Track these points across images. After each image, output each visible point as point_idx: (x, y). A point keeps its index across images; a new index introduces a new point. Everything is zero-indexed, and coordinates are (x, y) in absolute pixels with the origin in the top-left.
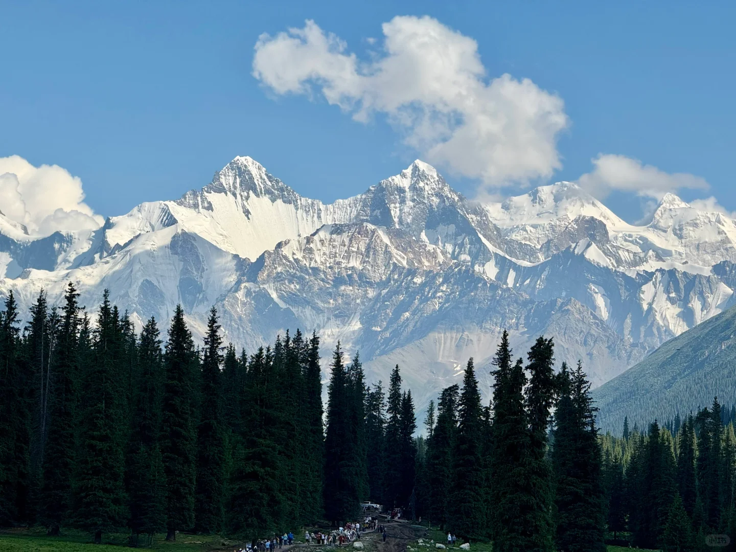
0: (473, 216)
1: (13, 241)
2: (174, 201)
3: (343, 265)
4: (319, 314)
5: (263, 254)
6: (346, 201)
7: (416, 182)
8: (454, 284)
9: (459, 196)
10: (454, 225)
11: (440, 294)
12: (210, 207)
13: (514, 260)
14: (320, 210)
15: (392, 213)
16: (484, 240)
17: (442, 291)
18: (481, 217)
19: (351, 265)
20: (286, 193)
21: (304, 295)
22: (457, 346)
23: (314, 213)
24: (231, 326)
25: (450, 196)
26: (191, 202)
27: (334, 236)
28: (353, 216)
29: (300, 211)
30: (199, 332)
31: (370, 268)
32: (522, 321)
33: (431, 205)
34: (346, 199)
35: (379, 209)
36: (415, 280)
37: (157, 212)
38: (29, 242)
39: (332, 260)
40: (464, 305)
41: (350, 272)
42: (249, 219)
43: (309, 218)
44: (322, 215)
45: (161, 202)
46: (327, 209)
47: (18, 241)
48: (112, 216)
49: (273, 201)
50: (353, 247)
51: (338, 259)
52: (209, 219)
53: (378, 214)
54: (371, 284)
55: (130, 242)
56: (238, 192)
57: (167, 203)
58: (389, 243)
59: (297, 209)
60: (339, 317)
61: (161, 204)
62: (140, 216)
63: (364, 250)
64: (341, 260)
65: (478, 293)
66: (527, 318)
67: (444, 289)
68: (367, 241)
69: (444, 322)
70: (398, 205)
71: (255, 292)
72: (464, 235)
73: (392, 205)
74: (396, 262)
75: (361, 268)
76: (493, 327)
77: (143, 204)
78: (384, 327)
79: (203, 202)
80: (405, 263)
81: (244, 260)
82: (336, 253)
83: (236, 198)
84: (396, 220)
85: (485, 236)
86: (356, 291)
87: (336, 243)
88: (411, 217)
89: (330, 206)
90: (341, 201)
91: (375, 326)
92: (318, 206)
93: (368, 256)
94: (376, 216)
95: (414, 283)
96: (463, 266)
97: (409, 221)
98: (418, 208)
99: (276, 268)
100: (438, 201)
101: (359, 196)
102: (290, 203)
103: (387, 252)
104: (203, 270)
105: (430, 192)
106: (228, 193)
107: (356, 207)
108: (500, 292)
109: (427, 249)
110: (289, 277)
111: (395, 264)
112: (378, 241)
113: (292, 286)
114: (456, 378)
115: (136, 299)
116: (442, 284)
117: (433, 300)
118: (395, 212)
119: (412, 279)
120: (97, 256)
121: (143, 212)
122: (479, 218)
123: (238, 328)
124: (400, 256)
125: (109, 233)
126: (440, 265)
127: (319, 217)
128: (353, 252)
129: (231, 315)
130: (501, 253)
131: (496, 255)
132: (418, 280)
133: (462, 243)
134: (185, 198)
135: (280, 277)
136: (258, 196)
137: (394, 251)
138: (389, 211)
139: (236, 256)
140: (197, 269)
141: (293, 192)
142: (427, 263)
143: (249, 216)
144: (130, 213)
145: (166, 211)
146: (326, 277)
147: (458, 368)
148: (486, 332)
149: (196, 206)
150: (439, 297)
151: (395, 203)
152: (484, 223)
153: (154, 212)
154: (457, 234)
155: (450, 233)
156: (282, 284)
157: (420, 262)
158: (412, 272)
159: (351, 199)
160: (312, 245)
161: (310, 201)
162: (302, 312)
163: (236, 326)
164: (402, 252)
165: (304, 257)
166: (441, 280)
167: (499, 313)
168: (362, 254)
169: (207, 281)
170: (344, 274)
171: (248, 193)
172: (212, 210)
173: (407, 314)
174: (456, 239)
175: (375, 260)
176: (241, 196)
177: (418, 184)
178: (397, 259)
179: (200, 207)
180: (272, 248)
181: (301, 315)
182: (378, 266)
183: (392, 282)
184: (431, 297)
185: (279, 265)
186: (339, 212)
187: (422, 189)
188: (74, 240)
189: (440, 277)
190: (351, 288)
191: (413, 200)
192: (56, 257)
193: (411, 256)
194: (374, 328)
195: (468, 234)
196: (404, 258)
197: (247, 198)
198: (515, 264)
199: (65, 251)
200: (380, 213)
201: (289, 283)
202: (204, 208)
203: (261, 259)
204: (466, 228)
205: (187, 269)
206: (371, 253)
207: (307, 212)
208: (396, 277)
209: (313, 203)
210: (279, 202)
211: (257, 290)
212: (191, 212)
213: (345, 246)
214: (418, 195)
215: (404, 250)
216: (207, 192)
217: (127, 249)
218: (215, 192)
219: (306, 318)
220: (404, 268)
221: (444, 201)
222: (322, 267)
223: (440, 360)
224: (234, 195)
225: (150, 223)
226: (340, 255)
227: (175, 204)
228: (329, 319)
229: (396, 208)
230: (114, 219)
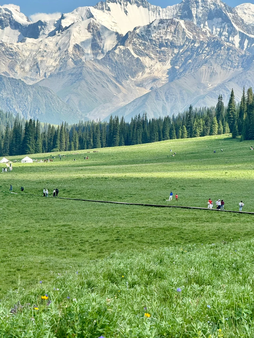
0: (231, 14)
1: (20, 24)
2: (93, 7)
3: (164, 38)
4: (152, 60)
5: (128, 33)
6: (172, 7)
8: (211, 47)
9: (224, 4)
10: (221, 18)
11: (205, 52)
12: (109, 10)
13: (247, 34)
14: (160, 11)
15: (193, 12)
16: (235, 25)
17: (206, 50)
18: (234, 14)
19: (167, 38)
20: (144, 3)
21: (146, 52)
22: (210, 76)
23: (157, 12)
24: (112, 65)
25: (220, 4)
26: (100, 7)
27: (160, 24)
28: (175, 14)
29: (150, 11)
30: (97, 68)
31: (176, 39)
32: (240, 64)
33: (211, 9)
34: (172, 5)
35: (187, 11)
36: (195, 45)
37: (85, 12)
38: (27, 25)
39: (159, 36)
40: (215, 57)
41: (166, 41)
42: (127, 15)
43: (155, 15)
44: (161, 13)
45: (87, 7)
46: (163, 11)
47: (22, 24)
48: (64, 13)
49: (138, 6)
50: (168, 29)
51: (161, 35)
52: (109, 15)
53: (186, 13)
54: (176, 47)
55: (70, 26)
56: (122, 2)
57: (89, 7)
58: (185, 28)
59: (149, 10)
60: (161, 62)
61: (86, 8)
62: (77, 13)
63: (173, 31)
64: (163, 36)
65: (222, 51)
66: (242, 63)
67: (207, 50)
68: (175, 27)
69: (205, 65)
70: (195, 9)
71: (123, 50)
72: (225, 23)
73: (193, 9)
74: (187, 36)
75: (172, 39)
76: (227, 67)
77: (79, 8)
78: (180, 66)
79: (106, 7)
80: (191, 37)
81: (120, 35)
82: (161, 32)
83: (121, 5)
84: (194, 16)
85: (236, 23)
86: (169, 50)
87: (161, 28)
88: (201, 14)
89: (164, 9)
90: (169, 7)
91: (177, 66)
92: (159, 9)
93: (175, 34)
94: (185, 14)
95: (195, 47)
96: (216, 39)
97: (200, 16)
98: (205, 10)
99: (133, 39)
100: (214, 7)
101: (178, 5)
102: (146, 8)
103: (184, 32)
104: (102, 39)
105: (210, 3)
106: (118, 2)
107: (176, 9)
108: (231, 51)
109: (203, 30)
110: (139, 43)
111: (187, 38)
112: (180, 27)
113: (140, 47)
114: (208, 90)
115: (71, 53)
116: (206, 47)
117: (202, 54)
118: (194, 12)
119: (194, 45)
120: (57, 32)
121: (78, 11)
122: (233, 15)
123: (115, 67)
124: (189, 34)
125: (63, 21)
126: (208, 38)
127: (159, 14)
128: (168, 32)
129: (112, 61)
130: (242, 31)
131: (240, 32)
132: (197, 45)
133: (225, 26)
134: (98, 5)
135: (135, 43)
136: (131, 4)
137: (187, 31)
138: (191, 11)
139: (117, 33)
140: (99, 39)
141: (147, 3)
142: (202, 37)
143: (127, 13)
144: (72, 12)
145: (89, 11)
146: (156, 43)
147: (210, 86)
148: (224, 69)
149: (102, 9)
150: (204, 53)
151: (194, 8)
152: (236, 17)
153: (83, 12)
154: (222, 22)
155: (219, 22)
156: (136, 46)
157: (199, 37)
158: (194, 42)
159: (174, 6)
160: (150, 29)
161: (155, 7)
162: (144, 59)
163: (114, 65)
164: (191, 32)
165: (146, 34)
166: (206, 45)
167: (230, 61)
168: (172, 33)
169: (103, 45)
170: (164, 42)
171: (127, 3)
172: (110, 11)
173: (190, 61)
174: (221, 25)
175: (178, 36)
176: (124, 4)
178: (188, 35)
179: (105, 9)
180: (132, 30)
181: (144, 60)
182: (179, 39)
183: (185, 46)
184: (201, 53)
185: (135, 38)
186: (168, 12)
188: (47, 24)
189: (205, 44)
190: (167, 48)
191: (203, 7)
192: (39, 32)
193: (195, 34)
194: (176, 67)
195: (227, 22)
196: (191, 35)
197: (126, 5)
198: (248, 36)
199: (43, 29)
200: (187, 12)
201: (139, 46)
202: (106, 9)
203: (127, 34)
204: (226, 20)
205: (95, 39)
206: (177, 32)
207: (154, 12)
208: (187, 43)
209: (156, 8)
210: (141, 7)
211: (124, 49)
212: (100, 12)
213: (165, 29)
214: (205, 4)
215: (192, 31)
216: (108, 2)
217: (68, 29)
218: (111, 2)
219: (146, 62)
220: (191, 40)
221: (217, 7)
222: (154, 39)
223: (202, 82)
224: (120, 4)
225: (81, 17)
226: (162, 33)
227: (93, 8)
228: (156, 62)
229: (194, 10)
230: (65, 15)
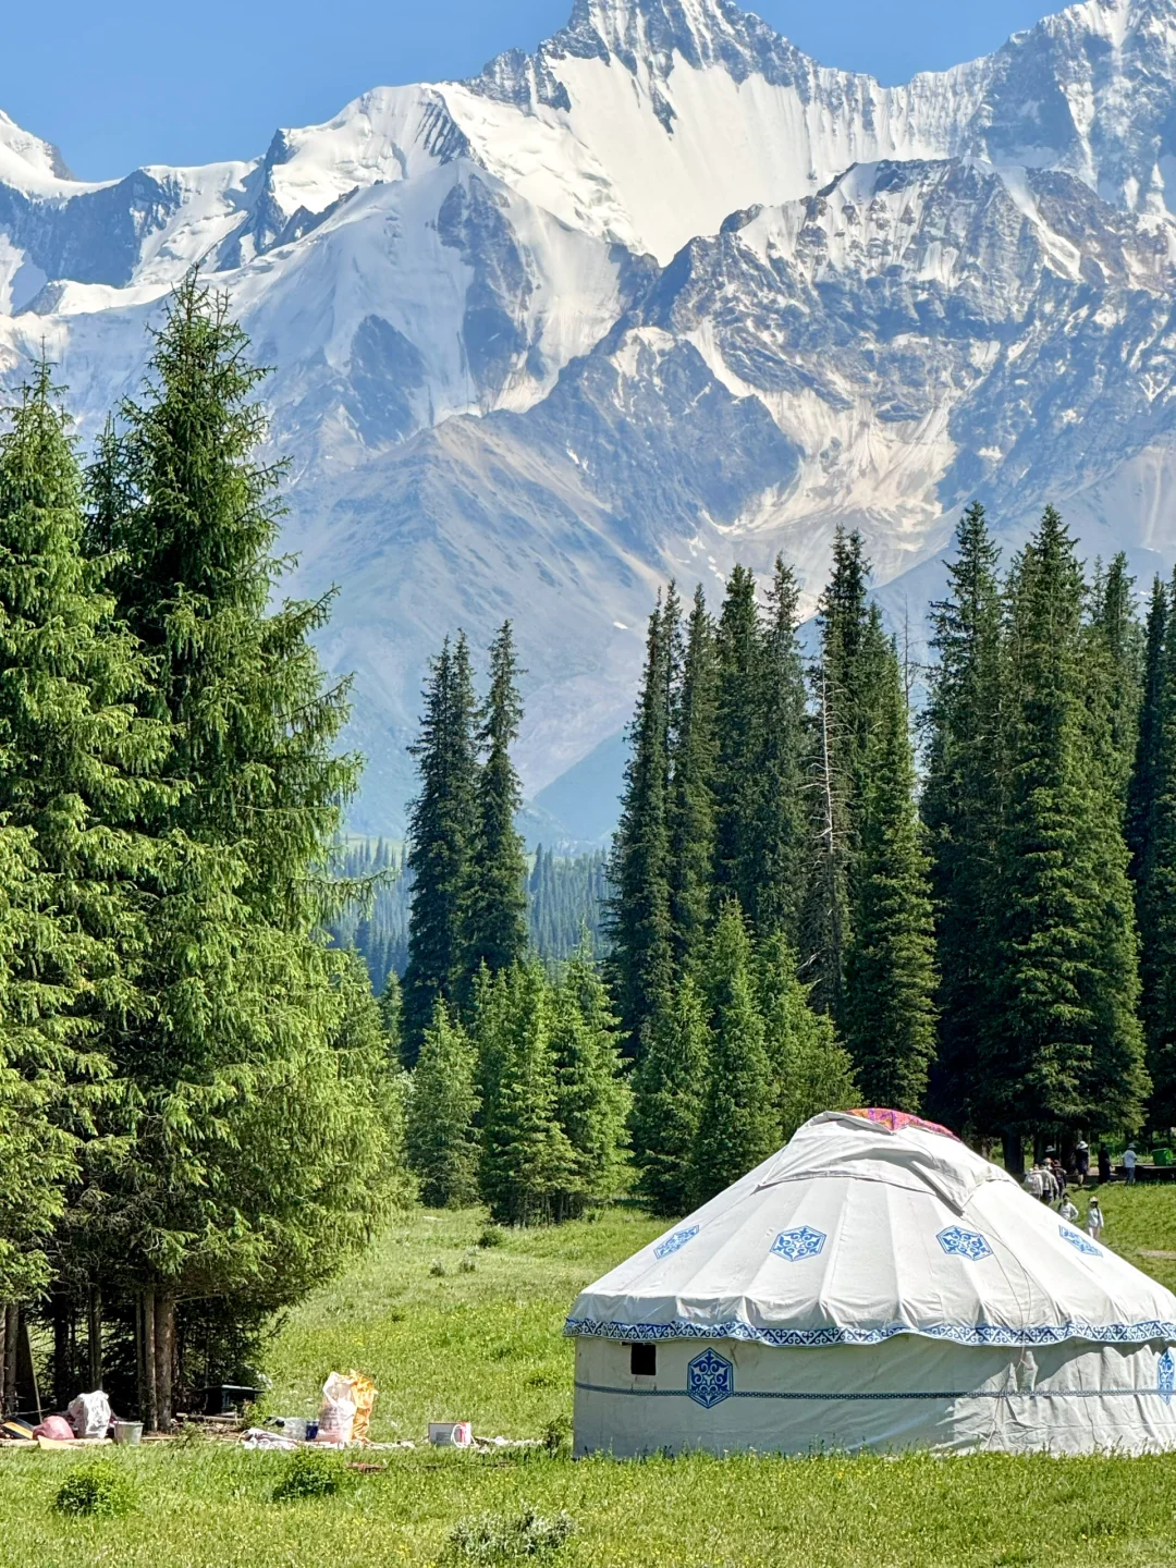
1: (18, 195)
2: (462, 83)
3: (905, 277)
4: (837, 412)
5: (687, 248)
6: (946, 77)
7: (1141, 23)
11: (1157, 360)
12: (561, 100)
14: (871, 102)
15: (1073, 108)
17: (1166, 352)
19: (925, 276)
20: (774, 55)
21: (799, 361)
23: (852, 110)
24: (596, 446)
26: (508, 84)
27: (883, 196)
28: (962, 120)
29: (813, 107)
30: (508, 466)
31: (978, 284)
34: (944, 69)
35: (1036, 98)
36: (1098, 318)
37: (414, 116)
38: (62, 199)
39: (875, 263)
41: (923, 296)
42: (670, 130)
43: (840, 126)
44: (877, 117)
45: (425, 85)
46: (889, 101)
47: (31, 195)
48: (290, 127)
49: (739, 77)
50: (932, 224)
51: (891, 261)
52: (559, 131)
53: (1035, 113)
54: (980, 331)
55: (331, 209)
56: (637, 55)
57: (441, 87)
58: (1034, 216)
59: (805, 100)
60: (894, 419)
61: (423, 92)
62: (366, 126)
63: (962, 233)
64: (900, 262)
68: (973, 209)
69: (1164, 437)
70: (1088, 87)
71: (662, 353)
73: (1074, 88)
74: (1050, 266)
75: (953, 283)
77: (376, 91)
78: (1011, 446)
79: (540, 84)
80: (1074, 268)
81: (641, 260)
82: (886, 242)
83: (635, 73)
84: (1083, 129)
86: (941, 348)
87: (887, 215)
88: (1125, 121)
89: (899, 92)
90: (930, 75)
91: (987, 446)
92: (865, 89)
93: (973, 251)
94: (1029, 117)
95: (1098, 328)
97: (1120, 131)
98: (1147, 95)
99: (721, 286)
101: (980, 63)
102: (787, 84)
103: (1028, 242)
104: (528, 289)
106: (612, 56)
107: (971, 93)
109: (1140, 227)
110: (757, 311)
111: (1046, 273)
112: (1003, 209)
113: (765, 336)
115: (345, 371)
116: (1167, 331)
117: (1141, 376)
118: (1080, 109)
119: (1092, 314)
120: (247, 245)
121: (373, 113)
123: (616, 456)
124: (1062, 249)
125: (281, 176)
126: (1174, 274)
127: (868, 124)
128: (933, 239)
129: (595, 417)
132: (1107, 318)
134: (491, 74)
135: (732, 311)
136: (693, 61)
137: (1045, 234)
138: (1064, 103)
139: (618, 250)
140: (513, 287)
141: (794, 54)
142: (1137, 268)
143: (672, 122)
144: (337, 119)
145: (437, 112)
146: (859, 310)
149: (520, 97)
150: (1156, 369)
151: (1080, 81)
153: (404, 116)
156: (739, 330)
157: (1118, 264)
158: (1090, 296)
159: (958, 70)
160: (820, 222)
161: (842, 77)
162: (791, 406)
163: (610, 448)
164: (1068, 237)
165: (799, 255)
166: (1164, 319)
168: (957, 246)
169: (539, 322)
170: (908, 300)
171: (669, 57)
172: (568, 107)
173: (1070, 415)
175: (992, 264)
176: (650, 66)
177: (1147, 26)
178: (1053, 260)
179: (534, 98)
180: (710, 230)
181: (790, 414)
182: (1001, 279)
183: (1038, 323)
184: (1137, 369)
185: (731, 277)
186: (924, 109)
187: (1156, 40)
188: (183, 195)
189: (1161, 311)
190: (926, 340)
191: (1132, 74)
192: (138, 242)
193: (1095, 247)
194: (983, 452)
196: (1071, 255)
197: (667, 70)
199: (161, 226)
200: (1041, 108)
201: (757, 327)
202: (542, 100)
203: (683, 258)
205: (484, 286)
206: (983, 242)
207: (833, 109)
208: (1048, 308)
209: (850, 85)
210: (756, 80)
211: (669, 346)
212: (507, 114)
213: (910, 222)
214: (1147, 59)
215: (1075, 236)
216: (554, 55)
218: (575, 54)
219: (802, 423)
220: (1069, 284)
222: (848, 281)
224: (630, 62)
225: (394, 146)
226: (897, 248)
227: (464, 90)
228: (864, 425)
229: (1082, 94)
230: (293, 136)
